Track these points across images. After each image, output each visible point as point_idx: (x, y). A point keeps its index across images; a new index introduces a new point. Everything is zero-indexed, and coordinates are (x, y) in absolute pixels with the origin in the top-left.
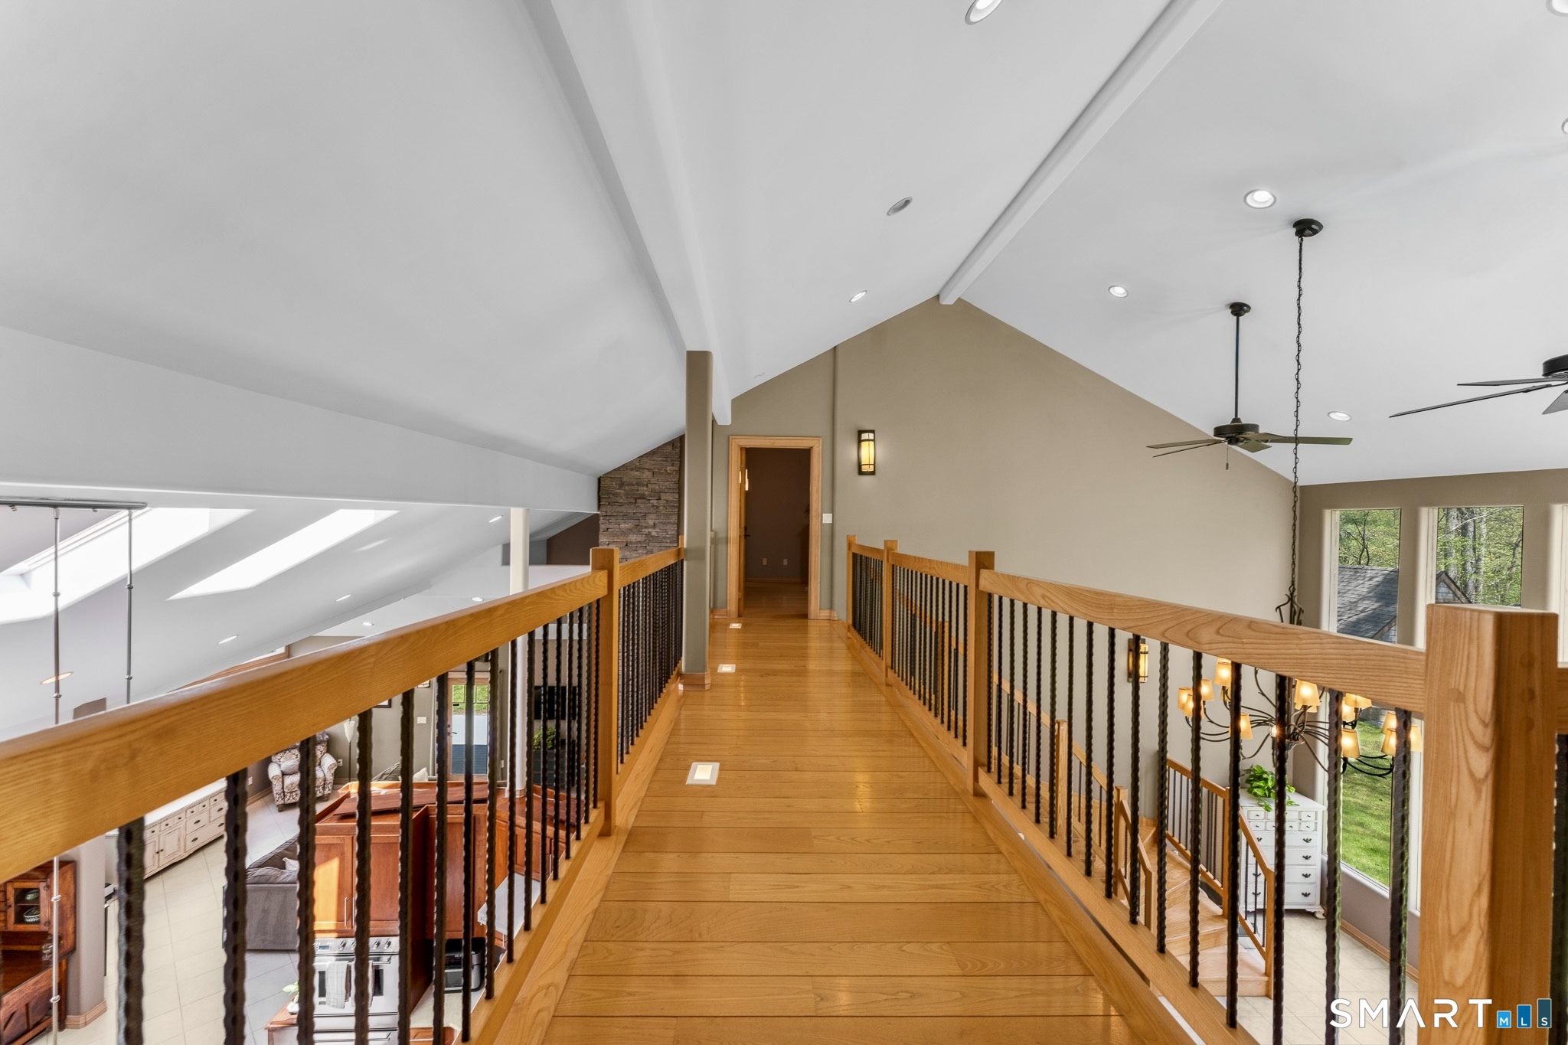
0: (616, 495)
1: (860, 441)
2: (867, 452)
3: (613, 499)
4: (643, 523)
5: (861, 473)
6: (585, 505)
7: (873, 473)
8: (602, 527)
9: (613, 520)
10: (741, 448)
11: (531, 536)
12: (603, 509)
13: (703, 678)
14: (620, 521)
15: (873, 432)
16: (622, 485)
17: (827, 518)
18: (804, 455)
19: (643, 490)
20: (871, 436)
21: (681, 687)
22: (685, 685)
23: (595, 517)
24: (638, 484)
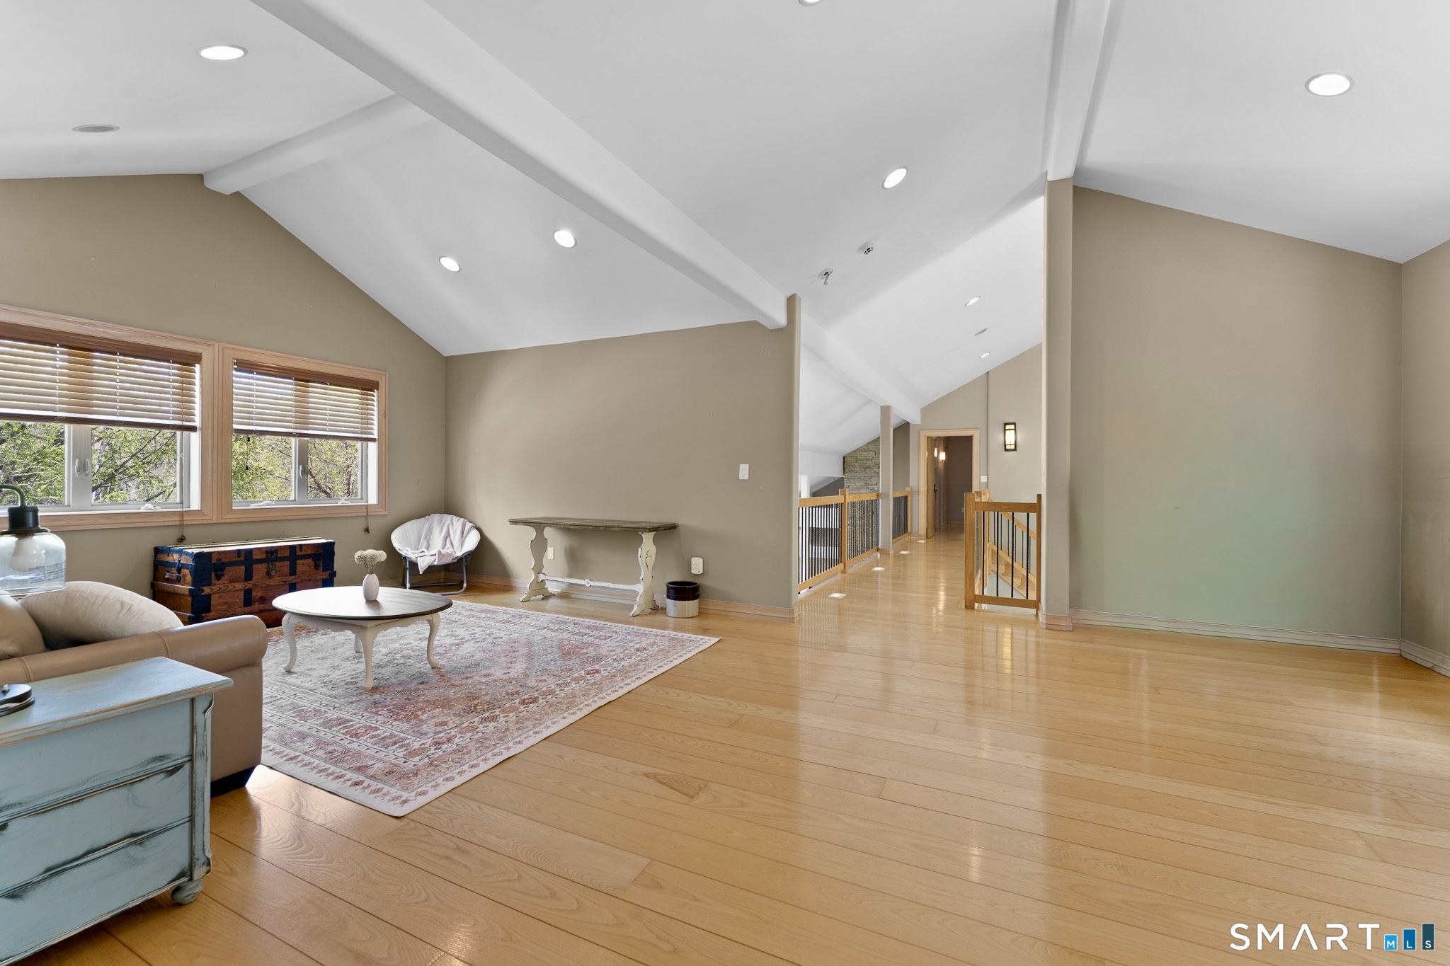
0: (853, 466)
1: (1005, 430)
2: (1010, 437)
3: (852, 468)
4: (869, 482)
5: (1006, 450)
6: (835, 472)
7: (1015, 450)
8: (846, 485)
9: (852, 481)
10: (928, 437)
11: (811, 488)
12: (846, 474)
13: (889, 551)
14: (856, 481)
15: (1014, 424)
16: (857, 461)
17: (984, 479)
18: (969, 440)
19: (869, 463)
20: (1012, 427)
21: (879, 555)
22: (881, 554)
23: (842, 479)
24: (866, 460)
